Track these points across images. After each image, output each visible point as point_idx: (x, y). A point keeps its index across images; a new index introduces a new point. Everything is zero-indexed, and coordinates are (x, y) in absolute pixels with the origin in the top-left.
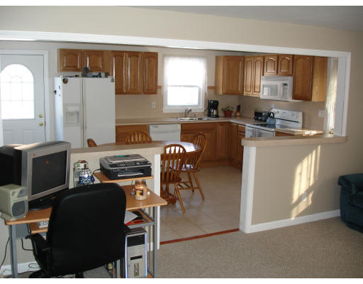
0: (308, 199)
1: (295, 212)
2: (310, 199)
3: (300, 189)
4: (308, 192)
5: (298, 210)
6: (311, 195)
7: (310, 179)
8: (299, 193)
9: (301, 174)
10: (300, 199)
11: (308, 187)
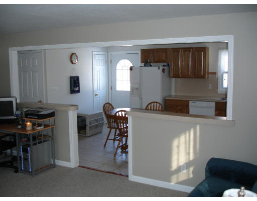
0: (188, 172)
1: (174, 179)
2: (191, 172)
3: (178, 159)
4: (188, 165)
5: (178, 178)
6: (191, 169)
7: (189, 154)
8: (178, 163)
9: (178, 147)
10: (179, 169)
11: (187, 161)
